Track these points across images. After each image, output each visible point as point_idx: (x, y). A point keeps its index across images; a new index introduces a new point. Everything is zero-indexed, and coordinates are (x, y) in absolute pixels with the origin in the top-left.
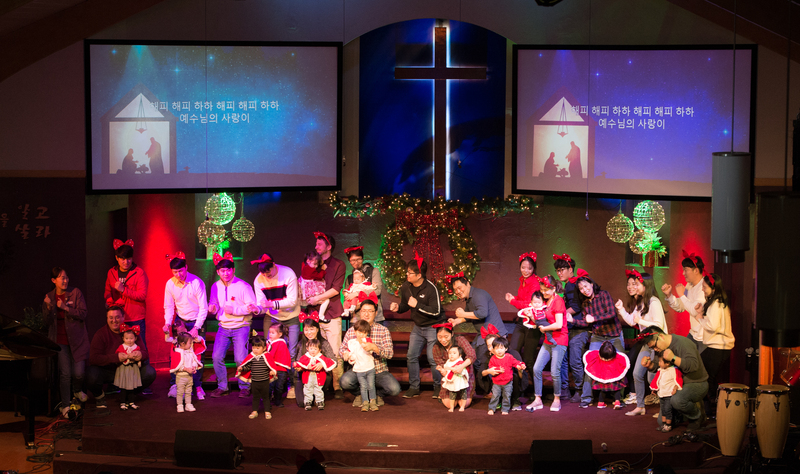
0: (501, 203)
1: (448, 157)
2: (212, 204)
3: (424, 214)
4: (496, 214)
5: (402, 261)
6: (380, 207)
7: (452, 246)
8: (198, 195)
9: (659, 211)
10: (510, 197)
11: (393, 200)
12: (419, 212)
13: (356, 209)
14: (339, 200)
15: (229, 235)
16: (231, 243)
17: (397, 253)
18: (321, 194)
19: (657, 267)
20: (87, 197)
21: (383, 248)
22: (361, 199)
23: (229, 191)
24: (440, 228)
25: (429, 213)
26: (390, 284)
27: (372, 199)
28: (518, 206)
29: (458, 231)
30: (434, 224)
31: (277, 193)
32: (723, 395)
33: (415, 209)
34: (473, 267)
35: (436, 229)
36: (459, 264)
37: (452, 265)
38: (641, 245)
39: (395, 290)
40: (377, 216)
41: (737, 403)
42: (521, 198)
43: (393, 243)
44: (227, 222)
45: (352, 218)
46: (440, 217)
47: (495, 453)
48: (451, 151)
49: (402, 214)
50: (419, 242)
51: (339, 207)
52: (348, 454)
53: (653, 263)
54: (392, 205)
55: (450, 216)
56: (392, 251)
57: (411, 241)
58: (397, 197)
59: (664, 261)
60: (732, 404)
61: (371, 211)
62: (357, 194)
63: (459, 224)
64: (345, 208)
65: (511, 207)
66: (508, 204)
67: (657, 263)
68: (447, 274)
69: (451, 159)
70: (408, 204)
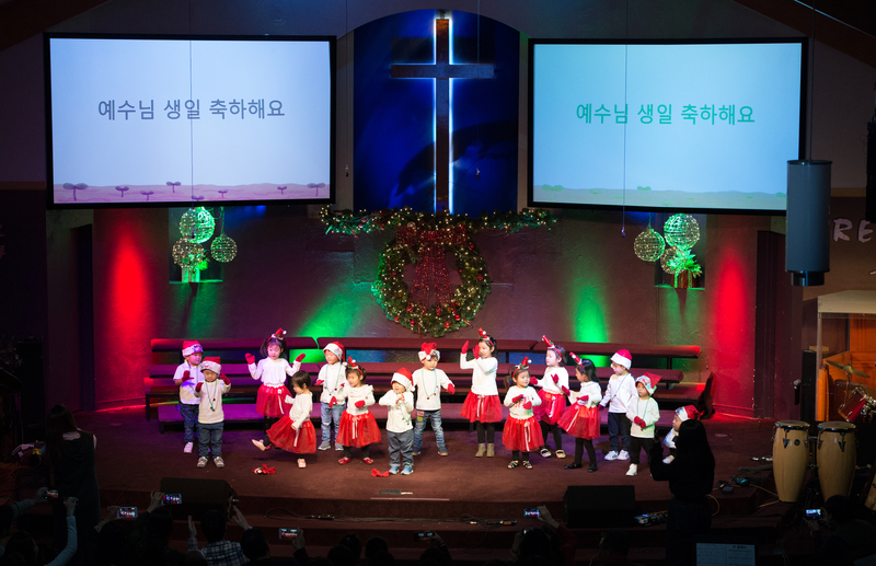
0: (514, 217)
1: (451, 165)
2: (188, 219)
3: (428, 229)
4: (509, 229)
5: (403, 283)
6: (377, 222)
7: (459, 266)
8: (171, 209)
9: (692, 226)
10: (524, 210)
11: (393, 214)
12: (422, 228)
13: (351, 225)
14: (331, 215)
15: (208, 255)
16: (209, 264)
17: (398, 274)
18: (310, 208)
19: (690, 288)
20: (47, 213)
21: (381, 268)
22: (356, 212)
23: (208, 205)
24: (446, 245)
25: (433, 229)
26: (390, 309)
27: (368, 213)
28: (534, 221)
29: (466, 249)
30: (439, 241)
31: (261, 207)
32: (780, 434)
33: (417, 224)
34: (483, 290)
35: (441, 247)
36: (467, 286)
37: (459, 287)
38: (672, 264)
39: (395, 316)
40: (375, 232)
41: (797, 442)
42: (536, 211)
43: (393, 262)
44: (205, 240)
45: (346, 234)
46: (447, 234)
47: (524, 500)
48: (455, 160)
49: (404, 230)
50: (422, 261)
51: (332, 223)
52: (357, 503)
53: (686, 284)
54: (392, 220)
55: (457, 232)
56: (391, 271)
57: (414, 260)
58: (397, 210)
59: (698, 281)
60: (791, 444)
61: (367, 226)
62: (351, 208)
63: (468, 241)
64: (339, 223)
65: (526, 222)
66: (522, 218)
67: (690, 284)
68: (454, 297)
69: (454, 168)
70: (409, 219)
